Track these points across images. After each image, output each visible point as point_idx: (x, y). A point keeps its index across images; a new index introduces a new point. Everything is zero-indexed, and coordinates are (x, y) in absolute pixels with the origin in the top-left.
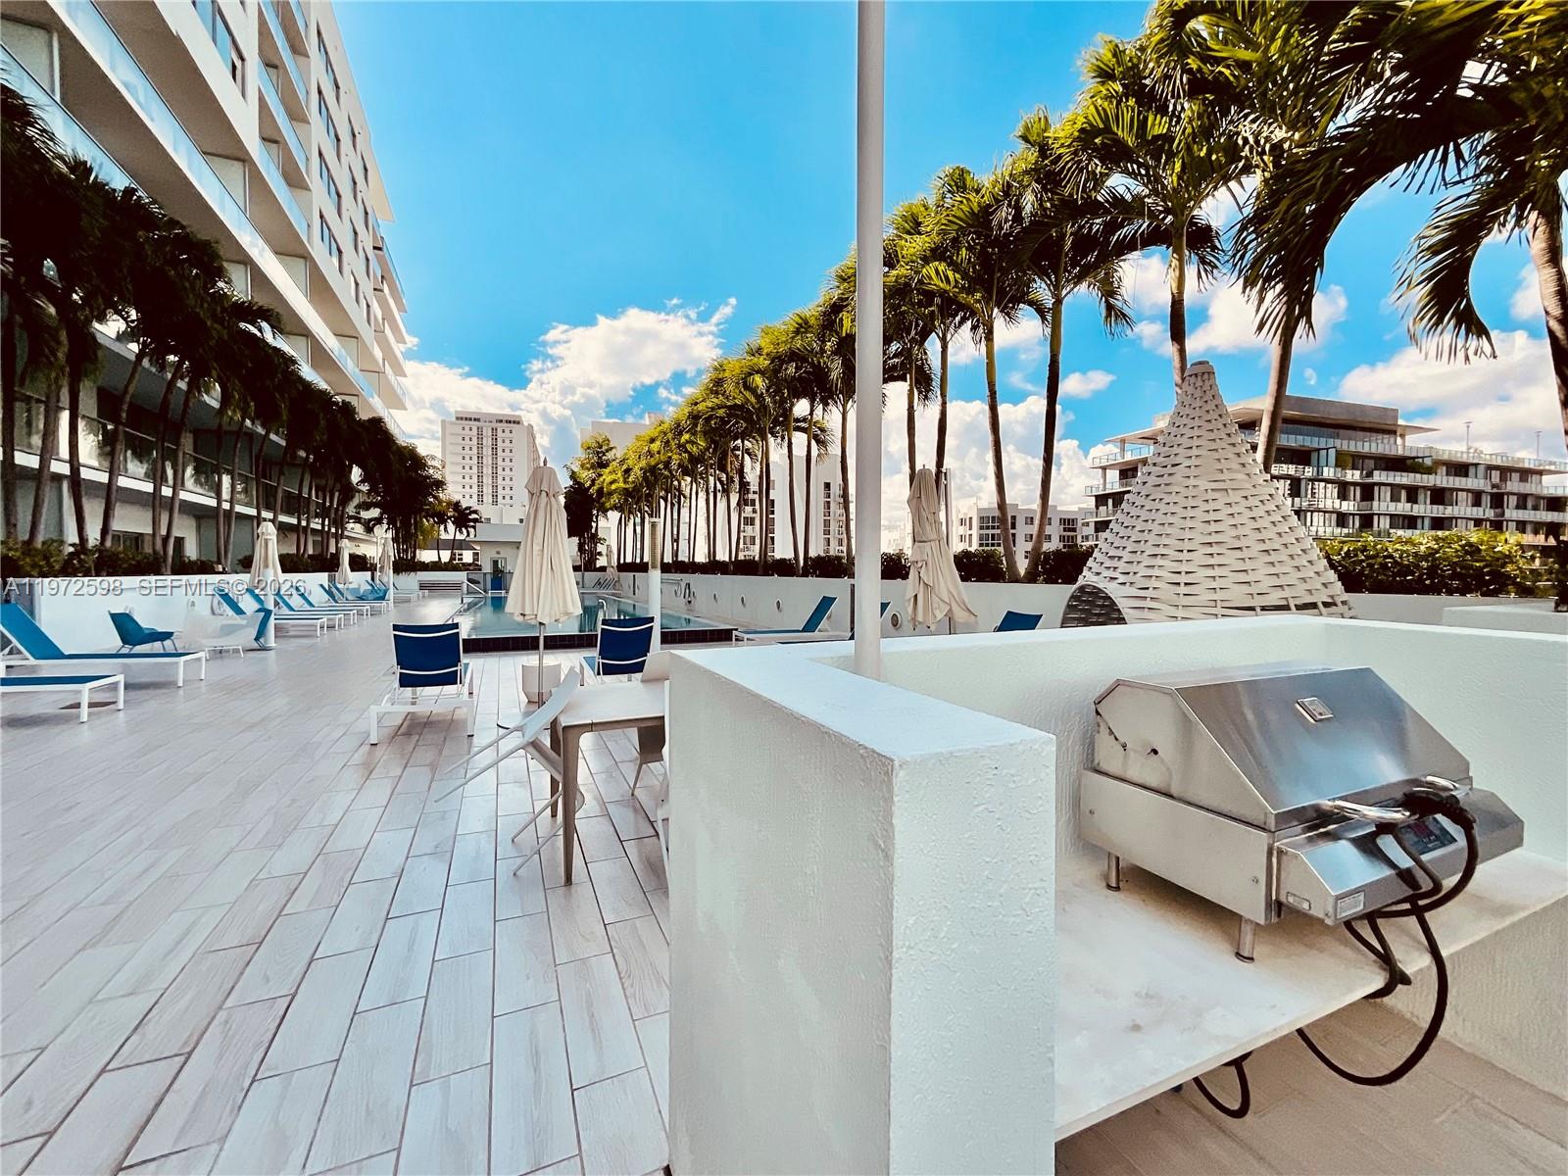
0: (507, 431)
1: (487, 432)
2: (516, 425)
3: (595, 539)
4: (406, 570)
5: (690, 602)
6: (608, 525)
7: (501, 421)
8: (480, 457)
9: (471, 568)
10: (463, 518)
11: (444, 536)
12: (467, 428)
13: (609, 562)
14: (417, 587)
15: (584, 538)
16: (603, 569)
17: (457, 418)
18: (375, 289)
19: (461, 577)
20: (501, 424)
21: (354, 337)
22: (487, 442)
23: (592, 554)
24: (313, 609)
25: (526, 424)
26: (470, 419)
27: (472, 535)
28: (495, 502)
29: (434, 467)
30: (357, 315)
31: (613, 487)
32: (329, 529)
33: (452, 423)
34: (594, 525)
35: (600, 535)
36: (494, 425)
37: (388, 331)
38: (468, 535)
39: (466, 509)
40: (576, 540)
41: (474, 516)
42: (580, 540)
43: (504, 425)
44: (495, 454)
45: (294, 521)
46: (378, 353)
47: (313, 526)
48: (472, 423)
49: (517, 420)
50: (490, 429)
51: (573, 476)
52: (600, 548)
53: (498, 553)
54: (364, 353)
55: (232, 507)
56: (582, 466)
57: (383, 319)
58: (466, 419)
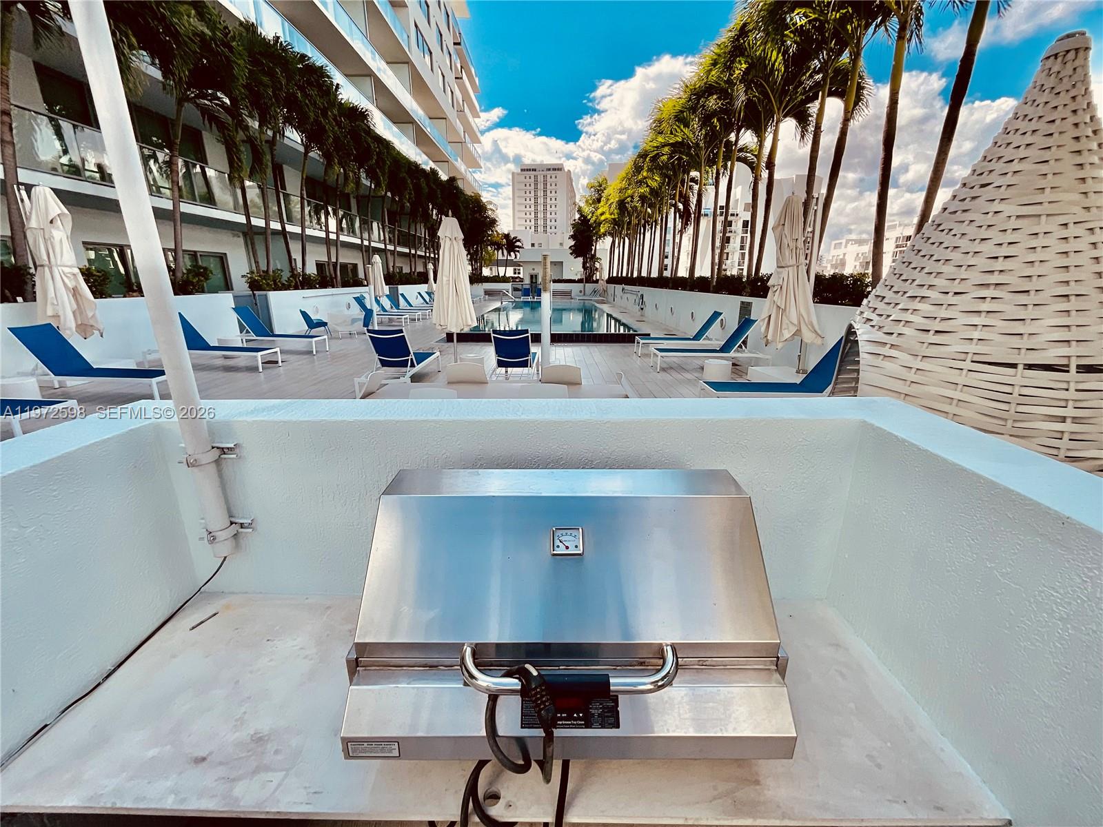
0: (553, 176)
1: (540, 179)
2: (559, 172)
3: (594, 258)
4: (477, 282)
5: (642, 309)
6: (603, 246)
7: (549, 170)
8: (536, 198)
9: (517, 280)
10: (511, 244)
11: (500, 257)
12: (528, 177)
13: (601, 276)
14: (483, 293)
15: (587, 258)
16: (597, 281)
17: (522, 170)
18: (456, 78)
19: (508, 286)
20: (550, 172)
21: (444, 118)
22: (541, 186)
23: (591, 270)
24: (412, 308)
25: (566, 170)
26: (530, 170)
27: (518, 257)
28: (545, 231)
29: (491, 210)
30: (444, 101)
31: (603, 218)
32: (430, 255)
33: (518, 174)
34: (593, 248)
35: (597, 256)
36: (544, 173)
37: (467, 110)
38: (516, 258)
39: (514, 238)
40: (580, 260)
41: (518, 244)
42: (584, 259)
43: (551, 172)
44: (545, 195)
45: (407, 250)
46: (461, 129)
47: (419, 253)
48: (531, 172)
49: (560, 167)
50: (542, 176)
51: (580, 211)
52: (597, 265)
53: (534, 269)
54: (451, 128)
55: (370, 243)
56: (587, 201)
57: (463, 101)
58: (527, 170)
